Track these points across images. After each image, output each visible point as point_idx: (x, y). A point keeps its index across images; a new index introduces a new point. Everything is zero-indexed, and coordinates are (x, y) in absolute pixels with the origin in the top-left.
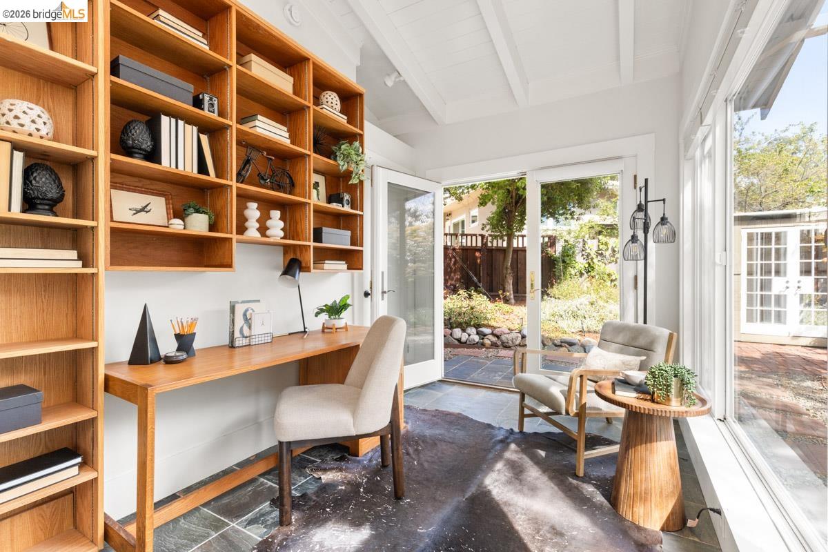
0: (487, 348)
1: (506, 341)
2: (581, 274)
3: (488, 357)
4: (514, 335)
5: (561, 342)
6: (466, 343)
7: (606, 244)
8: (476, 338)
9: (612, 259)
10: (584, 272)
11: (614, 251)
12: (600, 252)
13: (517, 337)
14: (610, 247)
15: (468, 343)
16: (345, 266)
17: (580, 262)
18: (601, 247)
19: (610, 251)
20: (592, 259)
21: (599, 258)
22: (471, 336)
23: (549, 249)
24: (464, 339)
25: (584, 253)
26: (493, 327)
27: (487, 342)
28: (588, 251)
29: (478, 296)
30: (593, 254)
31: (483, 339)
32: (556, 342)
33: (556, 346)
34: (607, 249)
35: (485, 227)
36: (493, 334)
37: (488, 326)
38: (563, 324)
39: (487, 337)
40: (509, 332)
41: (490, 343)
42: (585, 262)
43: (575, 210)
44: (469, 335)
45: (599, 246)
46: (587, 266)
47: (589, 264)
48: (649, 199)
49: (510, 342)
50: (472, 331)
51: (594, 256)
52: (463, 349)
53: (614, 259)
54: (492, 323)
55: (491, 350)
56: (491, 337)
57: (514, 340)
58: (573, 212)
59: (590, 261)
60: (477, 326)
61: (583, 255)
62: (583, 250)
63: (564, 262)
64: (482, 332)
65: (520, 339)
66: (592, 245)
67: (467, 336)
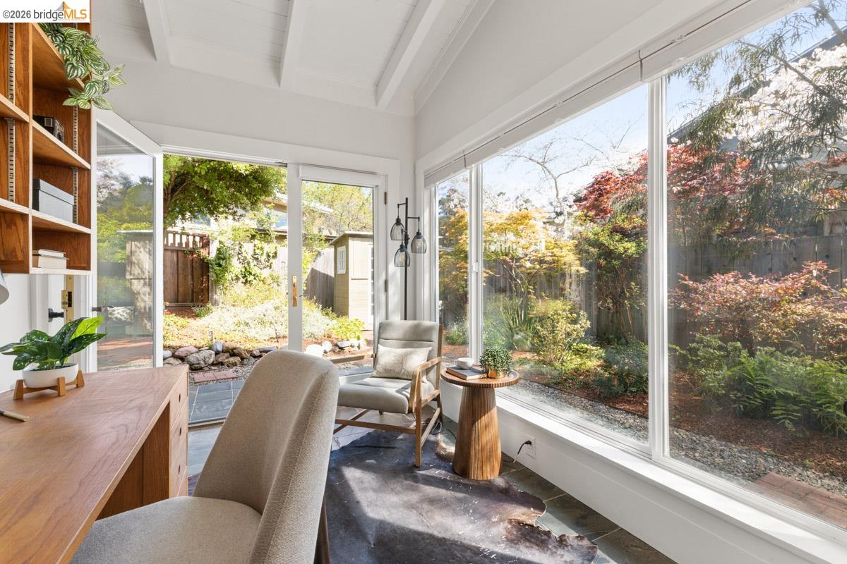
1: (196, 362)
2: (237, 278)
4: (206, 353)
5: (261, 352)
7: (262, 249)
9: (267, 264)
10: (240, 276)
11: (269, 256)
12: (256, 256)
13: (211, 355)
14: (265, 252)
17: (236, 267)
18: (257, 251)
19: (264, 257)
20: (248, 263)
21: (255, 263)
23: (202, 250)
25: (240, 256)
26: (172, 348)
28: (244, 254)
30: (249, 257)
32: (255, 352)
33: (255, 357)
34: (262, 254)
36: (174, 356)
38: (251, 333)
39: (167, 361)
40: (197, 350)
42: (240, 266)
43: (238, 210)
45: (255, 250)
46: (243, 270)
47: (246, 269)
48: (409, 216)
49: (202, 362)
51: (251, 261)
53: (269, 264)
56: (172, 360)
57: (207, 359)
58: (235, 212)
59: (246, 265)
61: (239, 259)
62: (239, 254)
63: (220, 265)
65: (213, 356)
66: (248, 248)
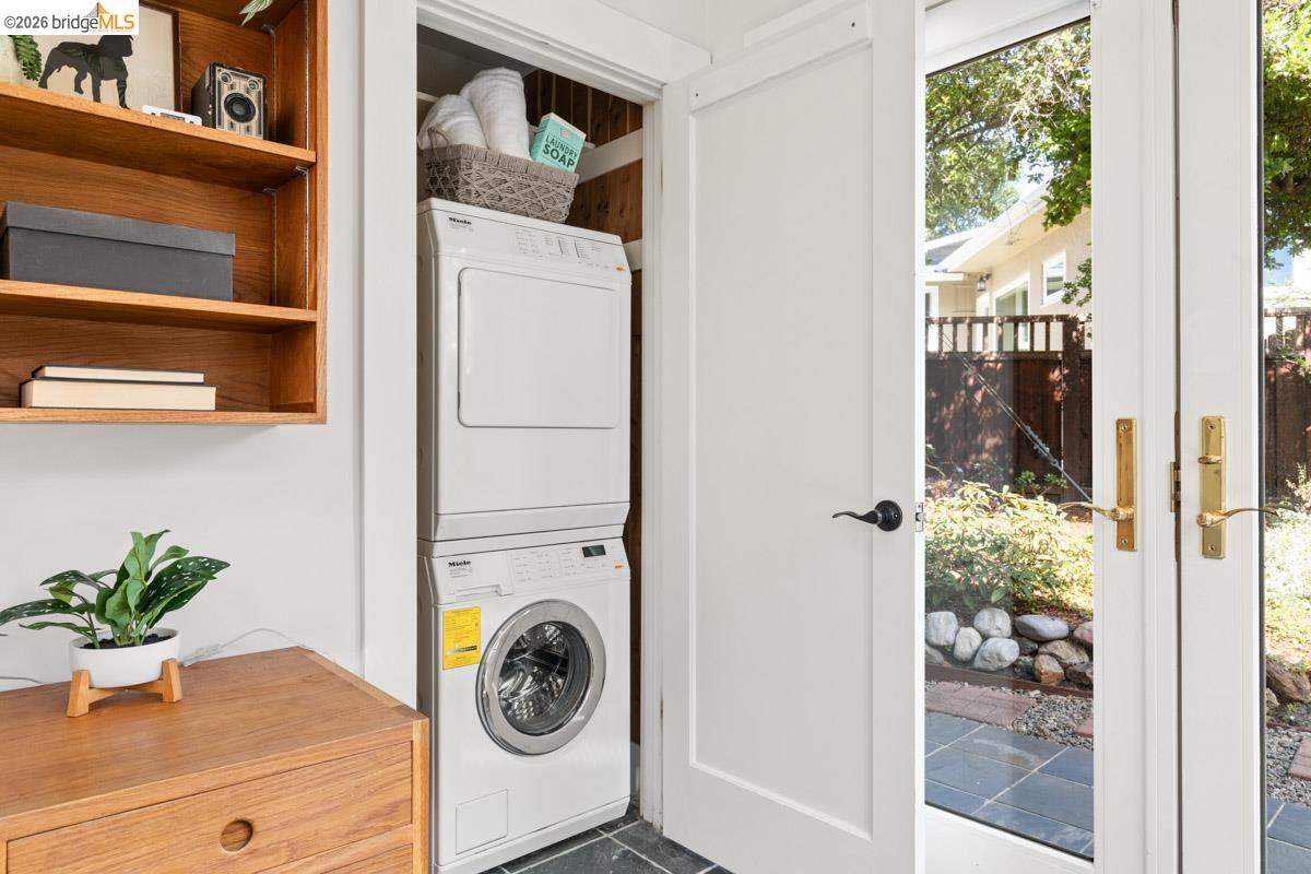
0: (1047, 690)
3: (1038, 733)
6: (969, 662)
8: (1009, 650)
15: (978, 663)
16: (206, 398)
22: (991, 641)
24: (964, 649)
26: (1077, 616)
27: (1047, 666)
29: (1030, 502)
31: (1034, 653)
35: (1075, 291)
36: (1070, 638)
37: (1056, 608)
39: (1050, 648)
41: (1059, 670)
44: (985, 637)
50: (1001, 621)
52: (956, 685)
54: (1075, 598)
55: (1060, 699)
56: (1064, 649)
60: (1019, 606)
64: (1032, 629)
67: (977, 639)
